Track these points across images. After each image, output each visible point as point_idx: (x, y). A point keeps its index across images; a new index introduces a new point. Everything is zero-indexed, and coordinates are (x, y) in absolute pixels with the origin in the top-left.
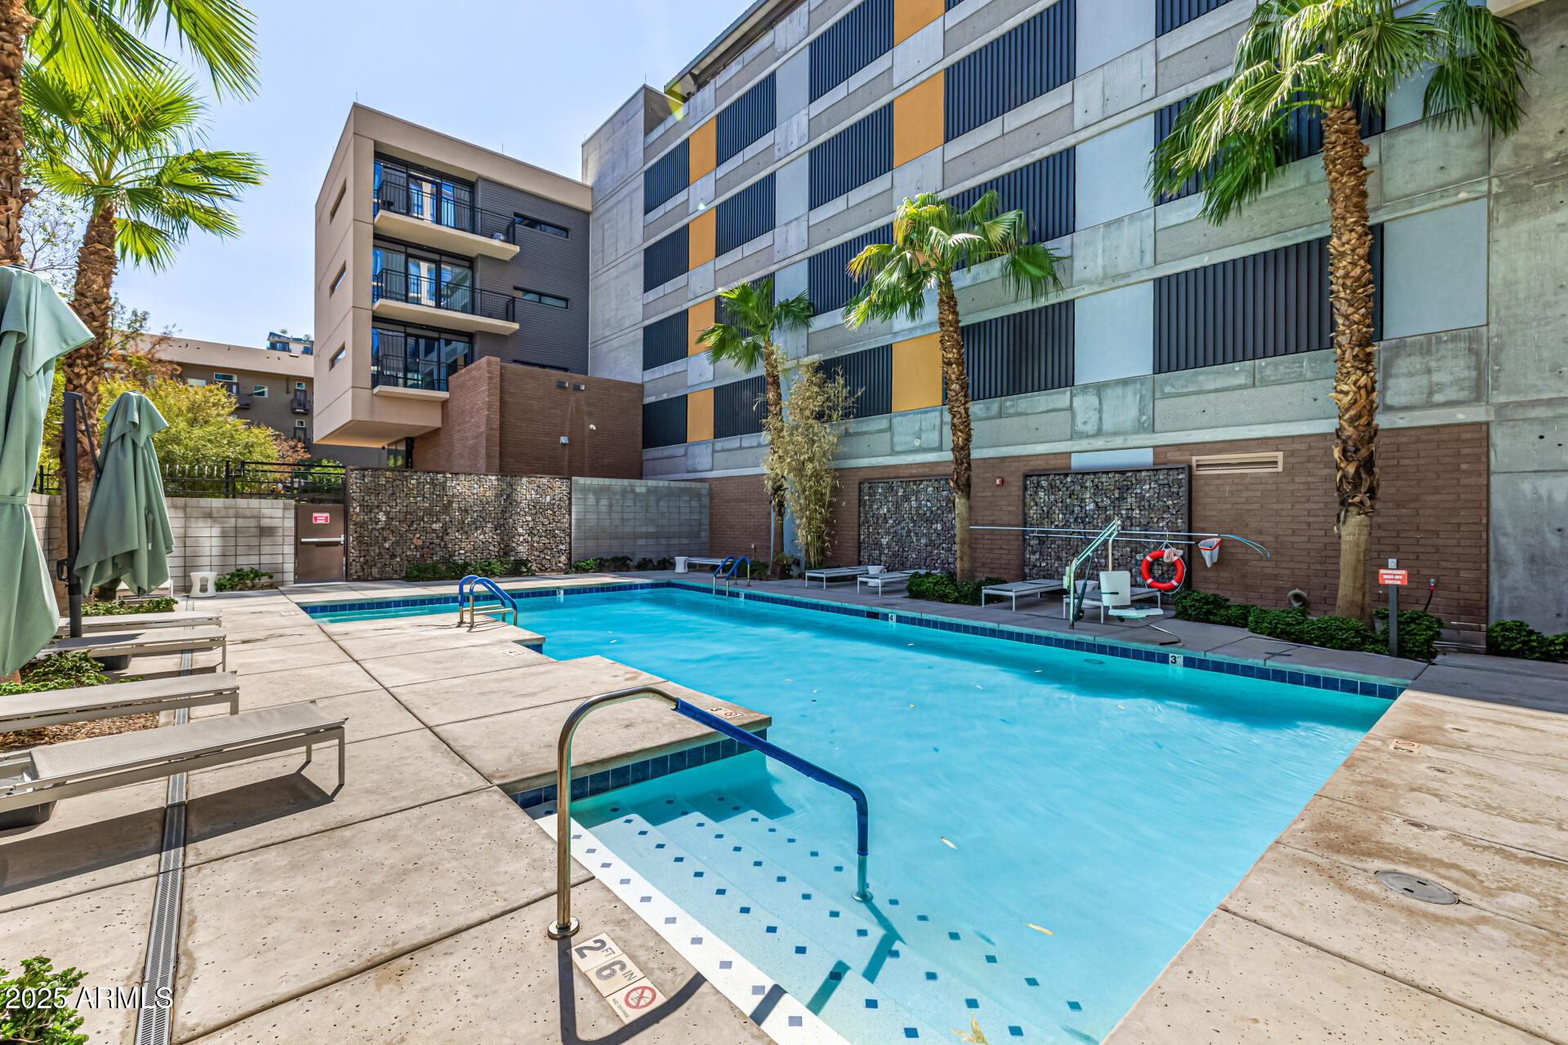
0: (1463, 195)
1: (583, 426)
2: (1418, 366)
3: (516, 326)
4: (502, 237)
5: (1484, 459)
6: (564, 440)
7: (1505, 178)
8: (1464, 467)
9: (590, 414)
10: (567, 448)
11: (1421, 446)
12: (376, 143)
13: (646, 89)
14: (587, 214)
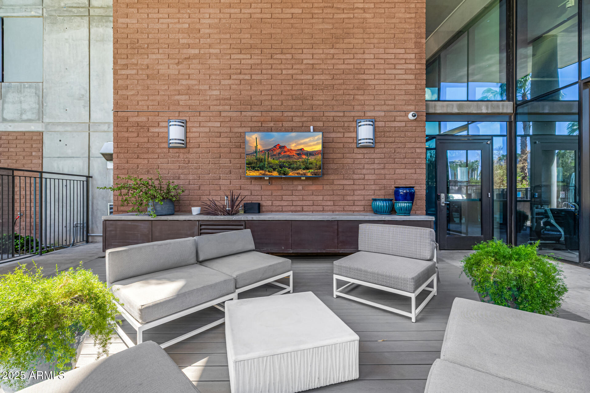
0: (33, 13)
2: (16, 99)
5: (41, 150)
7: (48, 10)
8: (34, 154)
11: (18, 141)
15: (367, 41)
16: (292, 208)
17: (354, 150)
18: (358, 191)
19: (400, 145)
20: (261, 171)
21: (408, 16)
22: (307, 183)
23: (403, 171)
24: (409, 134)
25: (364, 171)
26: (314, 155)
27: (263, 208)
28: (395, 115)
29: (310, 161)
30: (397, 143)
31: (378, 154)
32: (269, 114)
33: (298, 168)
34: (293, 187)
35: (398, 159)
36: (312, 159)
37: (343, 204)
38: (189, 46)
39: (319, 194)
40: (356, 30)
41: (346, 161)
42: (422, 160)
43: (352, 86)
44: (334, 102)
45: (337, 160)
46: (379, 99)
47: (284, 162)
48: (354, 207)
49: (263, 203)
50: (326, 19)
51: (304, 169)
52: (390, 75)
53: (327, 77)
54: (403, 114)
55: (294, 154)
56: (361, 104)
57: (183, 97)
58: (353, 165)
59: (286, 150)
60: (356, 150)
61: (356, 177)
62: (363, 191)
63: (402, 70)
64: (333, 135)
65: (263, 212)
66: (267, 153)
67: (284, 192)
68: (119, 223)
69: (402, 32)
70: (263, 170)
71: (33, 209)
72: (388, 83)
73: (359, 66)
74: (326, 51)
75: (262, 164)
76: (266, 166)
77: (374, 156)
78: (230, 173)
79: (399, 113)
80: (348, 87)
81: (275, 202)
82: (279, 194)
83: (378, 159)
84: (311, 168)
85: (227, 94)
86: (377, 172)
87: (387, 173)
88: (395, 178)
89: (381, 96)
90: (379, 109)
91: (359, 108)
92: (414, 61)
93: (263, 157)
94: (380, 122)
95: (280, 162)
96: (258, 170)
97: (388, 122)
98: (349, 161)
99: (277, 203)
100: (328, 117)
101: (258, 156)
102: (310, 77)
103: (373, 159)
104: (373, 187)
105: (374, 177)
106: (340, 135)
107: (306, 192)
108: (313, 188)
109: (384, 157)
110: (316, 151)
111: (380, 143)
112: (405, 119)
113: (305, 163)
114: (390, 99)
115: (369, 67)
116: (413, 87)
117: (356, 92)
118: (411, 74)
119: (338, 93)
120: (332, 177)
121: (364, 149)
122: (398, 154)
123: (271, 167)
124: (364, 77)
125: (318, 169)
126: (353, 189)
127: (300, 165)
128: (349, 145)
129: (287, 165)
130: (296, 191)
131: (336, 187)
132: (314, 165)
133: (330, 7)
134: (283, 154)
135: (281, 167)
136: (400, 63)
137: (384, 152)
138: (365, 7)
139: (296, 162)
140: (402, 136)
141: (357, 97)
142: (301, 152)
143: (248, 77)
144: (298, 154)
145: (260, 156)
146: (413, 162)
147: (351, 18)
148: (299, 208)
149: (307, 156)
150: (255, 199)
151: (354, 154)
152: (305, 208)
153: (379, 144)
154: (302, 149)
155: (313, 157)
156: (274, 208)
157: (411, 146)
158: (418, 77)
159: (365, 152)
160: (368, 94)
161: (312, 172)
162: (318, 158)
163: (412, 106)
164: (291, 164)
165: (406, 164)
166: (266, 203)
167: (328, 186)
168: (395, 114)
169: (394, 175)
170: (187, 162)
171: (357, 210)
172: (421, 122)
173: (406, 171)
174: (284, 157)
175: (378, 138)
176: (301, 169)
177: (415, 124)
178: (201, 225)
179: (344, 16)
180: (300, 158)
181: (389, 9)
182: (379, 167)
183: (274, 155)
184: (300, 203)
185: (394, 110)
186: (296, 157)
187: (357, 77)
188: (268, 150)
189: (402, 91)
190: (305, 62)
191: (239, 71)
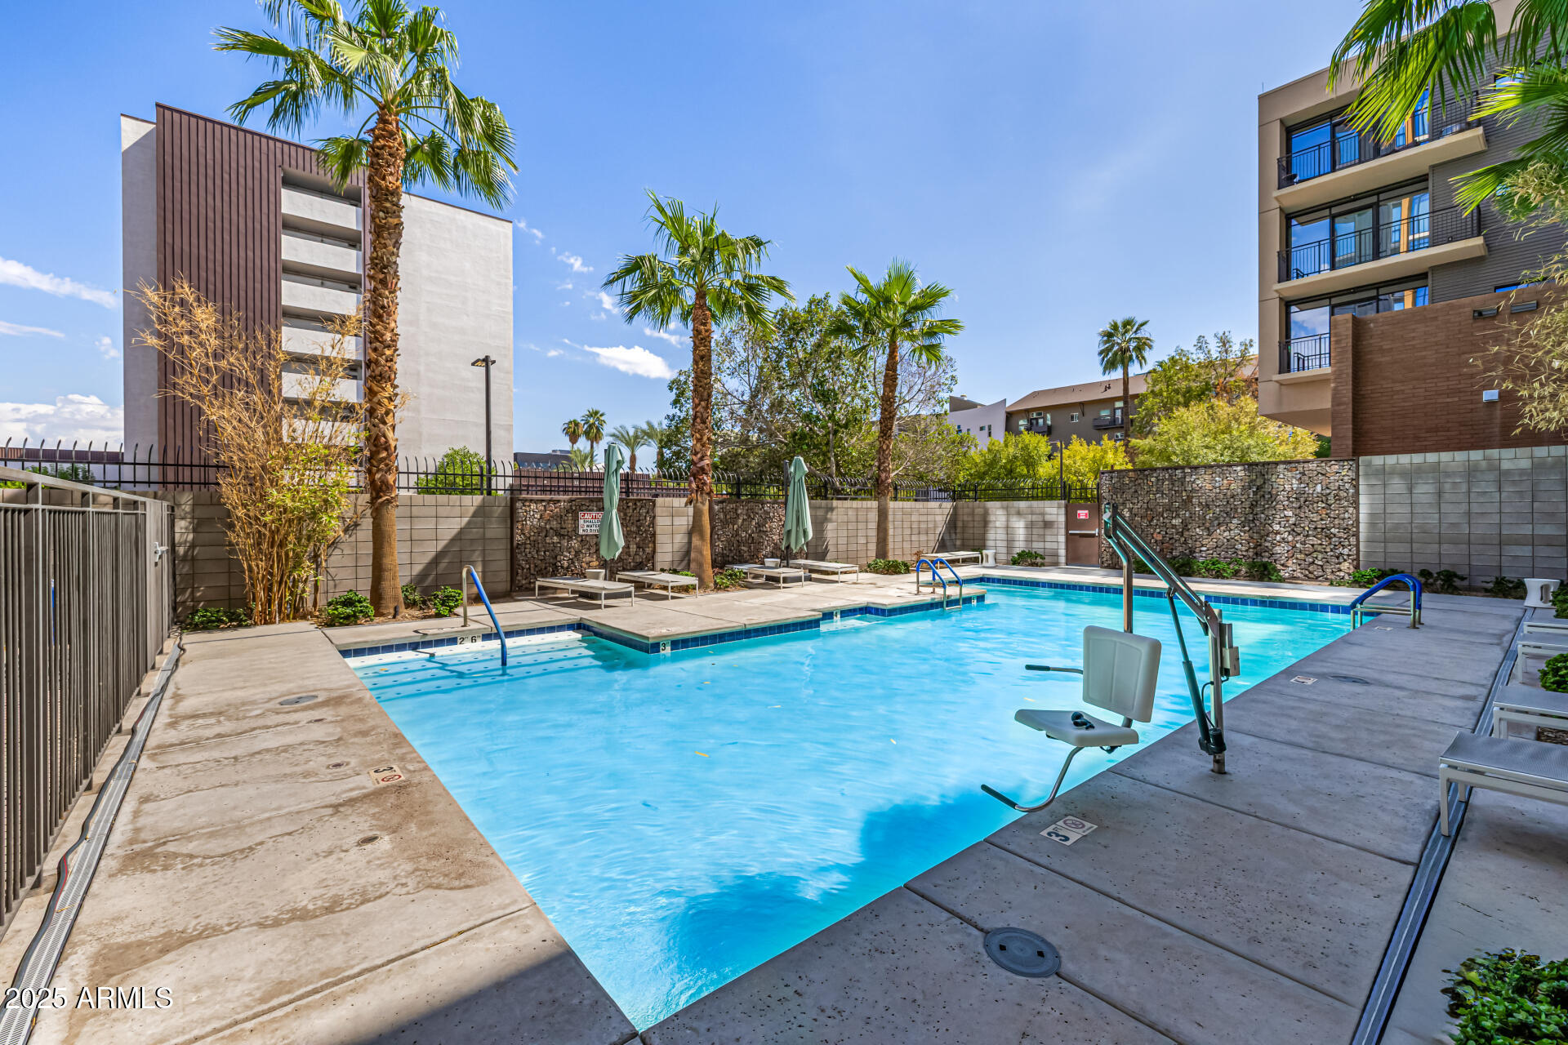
3: (1480, 241)
10: (1499, 406)
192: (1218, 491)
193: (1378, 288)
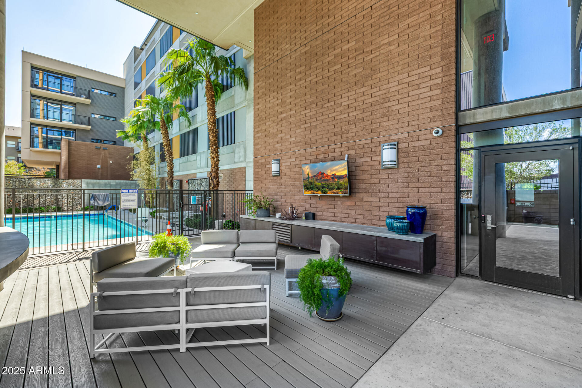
1: (107, 162)
3: (90, 127)
4: (85, 97)
6: (99, 166)
9: (110, 158)
10: (100, 169)
12: (31, 64)
13: (135, 47)
14: (124, 88)
15: (392, 71)
16: (334, 218)
17: (379, 172)
18: (383, 208)
19: (424, 164)
20: (312, 191)
21: (433, 30)
22: (344, 199)
23: (427, 189)
24: (434, 151)
25: (389, 190)
26: (342, 178)
27: (317, 216)
28: (419, 135)
29: (341, 183)
30: (420, 162)
31: (401, 174)
32: (320, 149)
33: (333, 189)
34: (335, 202)
35: (422, 178)
36: (341, 181)
37: (371, 218)
38: (281, 113)
39: (353, 209)
40: (381, 65)
41: (373, 181)
42: (450, 178)
43: (378, 115)
44: (364, 132)
45: (366, 180)
46: (402, 122)
47: (324, 184)
48: (380, 222)
49: (317, 213)
50: (358, 65)
51: (337, 189)
52: (414, 96)
53: (359, 112)
54: (428, 132)
55: (330, 178)
56: (386, 129)
57: (280, 145)
58: (379, 184)
59: (324, 175)
60: (381, 172)
61: (381, 195)
62: (388, 208)
63: (427, 88)
64: (363, 160)
65: (317, 219)
66: (314, 178)
67: (330, 206)
68: (245, 219)
69: (427, 50)
70: (312, 190)
71: (243, 208)
72: (412, 105)
73: (384, 96)
74: (358, 91)
75: (312, 186)
76: (314, 187)
77: (398, 176)
78: (300, 192)
79: (423, 132)
80: (375, 117)
81: (324, 213)
82: (326, 207)
83: (402, 179)
84: (341, 189)
85: (298, 139)
86: (401, 190)
87: (410, 191)
88: (419, 196)
89: (404, 119)
90: (403, 131)
91: (384, 133)
92: (440, 75)
93: (312, 181)
94: (403, 144)
95: (322, 184)
96: (310, 190)
97: (412, 142)
98: (376, 181)
99: (325, 214)
100: (359, 145)
101: (309, 181)
102: (346, 115)
103: (397, 179)
104: (397, 205)
105: (397, 195)
106: (368, 159)
107: (343, 206)
108: (348, 203)
109: (407, 176)
110: (344, 175)
111: (404, 164)
112: (430, 136)
113: (337, 184)
114: (414, 119)
115: (393, 95)
116: (439, 102)
117: (381, 119)
118: (437, 89)
119: (367, 124)
120: (362, 195)
121: (388, 170)
122: (422, 173)
123: (317, 188)
124: (389, 104)
125: (346, 189)
126: (379, 206)
127: (334, 186)
128: (376, 167)
129: (326, 186)
130: (337, 206)
131: (365, 204)
132: (343, 186)
133: (361, 54)
134: (323, 179)
135: (323, 188)
136: (424, 81)
137: (407, 171)
138: (390, 41)
139: (331, 184)
140: (426, 154)
141: (382, 124)
142: (334, 177)
143: (309, 125)
144: (333, 178)
145: (311, 180)
146: (438, 180)
147: (378, 56)
148: (339, 219)
149: (338, 179)
150: (313, 210)
151: (380, 175)
152: (343, 219)
153: (402, 164)
154: (334, 174)
155: (342, 180)
156: (323, 218)
157: (436, 164)
158: (445, 90)
159: (390, 173)
160: (392, 119)
161: (342, 192)
162: (346, 180)
163: (438, 122)
164: (328, 186)
165: (431, 182)
166: (319, 213)
167: (359, 202)
168: (418, 133)
169: (417, 194)
170: (280, 185)
171: (382, 225)
172: (448, 137)
173: (431, 190)
174: (324, 180)
175: (402, 159)
176: (335, 189)
177: (441, 140)
178: (273, 225)
179: (372, 56)
180: (334, 181)
181: (413, 33)
182: (402, 186)
183: (318, 179)
184: (339, 215)
185: (419, 129)
186: (331, 180)
187: (382, 106)
188: (315, 176)
189: (426, 109)
190: (343, 104)
191: (304, 122)
192: (39, 186)
193: (62, 129)
